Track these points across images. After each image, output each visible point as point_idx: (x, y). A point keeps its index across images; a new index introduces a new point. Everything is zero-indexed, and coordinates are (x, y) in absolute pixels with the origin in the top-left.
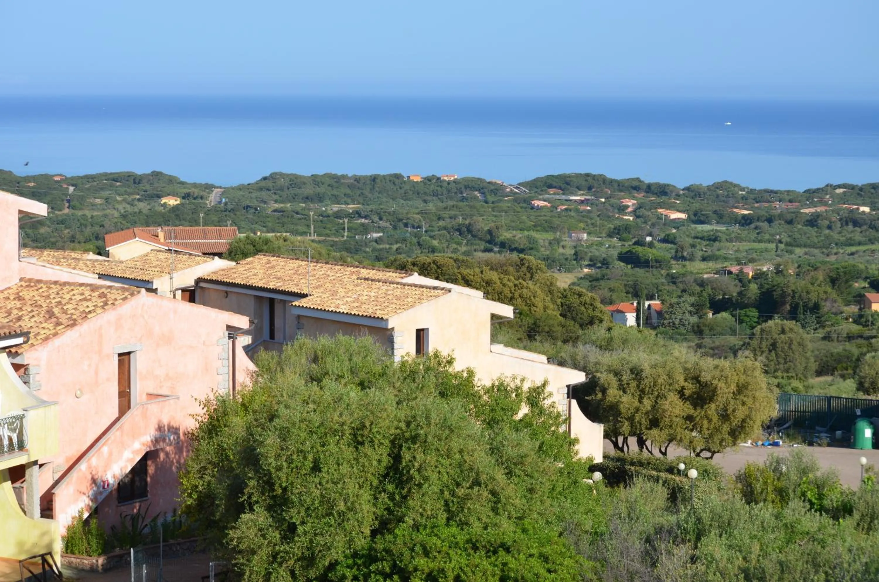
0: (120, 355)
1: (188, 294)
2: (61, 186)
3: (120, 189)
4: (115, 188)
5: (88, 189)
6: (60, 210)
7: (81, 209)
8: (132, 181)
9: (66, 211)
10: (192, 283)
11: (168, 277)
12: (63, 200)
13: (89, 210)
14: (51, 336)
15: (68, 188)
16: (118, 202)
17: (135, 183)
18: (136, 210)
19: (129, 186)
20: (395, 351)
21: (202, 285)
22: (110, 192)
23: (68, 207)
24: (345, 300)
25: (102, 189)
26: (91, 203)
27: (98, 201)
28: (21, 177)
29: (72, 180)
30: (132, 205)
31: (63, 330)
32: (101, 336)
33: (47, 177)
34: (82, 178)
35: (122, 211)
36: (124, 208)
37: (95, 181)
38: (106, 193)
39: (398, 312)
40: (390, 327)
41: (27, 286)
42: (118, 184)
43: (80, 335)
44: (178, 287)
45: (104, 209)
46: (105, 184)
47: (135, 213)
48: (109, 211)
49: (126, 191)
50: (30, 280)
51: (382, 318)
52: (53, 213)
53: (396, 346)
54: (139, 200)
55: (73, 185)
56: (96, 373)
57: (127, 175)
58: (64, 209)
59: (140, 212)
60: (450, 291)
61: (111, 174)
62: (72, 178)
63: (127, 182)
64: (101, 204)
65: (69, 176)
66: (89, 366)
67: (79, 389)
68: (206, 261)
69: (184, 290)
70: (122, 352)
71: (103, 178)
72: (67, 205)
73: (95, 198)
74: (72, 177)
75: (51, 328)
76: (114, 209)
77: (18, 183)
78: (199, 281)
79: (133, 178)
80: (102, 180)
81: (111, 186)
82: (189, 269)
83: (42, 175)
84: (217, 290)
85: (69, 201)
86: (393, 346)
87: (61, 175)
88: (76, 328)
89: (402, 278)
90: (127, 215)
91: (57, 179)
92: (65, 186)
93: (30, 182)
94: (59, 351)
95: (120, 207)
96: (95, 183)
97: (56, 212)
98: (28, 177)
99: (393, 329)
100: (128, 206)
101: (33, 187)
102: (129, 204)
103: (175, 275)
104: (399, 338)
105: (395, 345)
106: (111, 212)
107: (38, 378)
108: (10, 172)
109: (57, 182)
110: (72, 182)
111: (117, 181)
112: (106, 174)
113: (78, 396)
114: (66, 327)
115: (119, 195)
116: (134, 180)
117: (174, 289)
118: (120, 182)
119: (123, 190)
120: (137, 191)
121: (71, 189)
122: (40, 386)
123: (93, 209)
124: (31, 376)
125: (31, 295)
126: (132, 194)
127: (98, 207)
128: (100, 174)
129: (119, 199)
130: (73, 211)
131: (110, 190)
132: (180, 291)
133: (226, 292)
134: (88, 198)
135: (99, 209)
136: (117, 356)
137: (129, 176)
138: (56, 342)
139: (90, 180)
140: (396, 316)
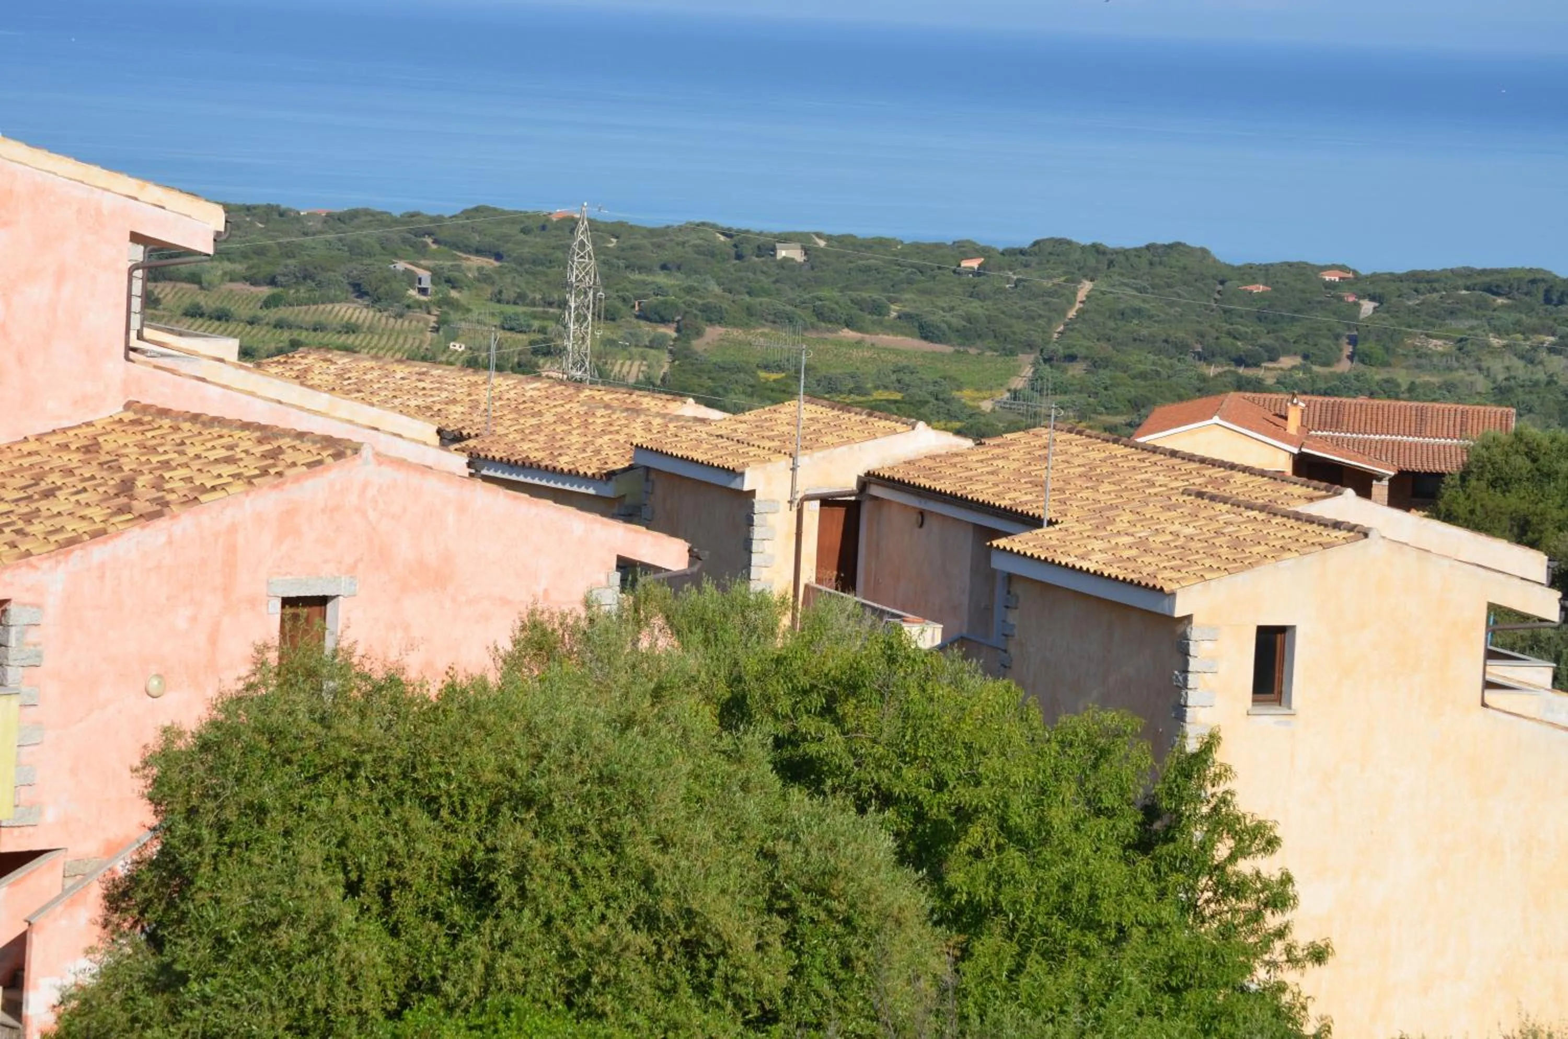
0: (287, 602)
1: (840, 513)
2: (1340, 299)
3: (1505, 315)
4: (1489, 313)
5: (1413, 311)
6: (1326, 364)
7: (1386, 364)
8: (1541, 296)
9: (1344, 366)
10: (852, 485)
11: (785, 462)
12: (1337, 337)
13: (1407, 368)
14: (86, 537)
15: (1357, 305)
16: (1493, 351)
17: (1548, 300)
18: (1541, 376)
19: (1531, 309)
20: (1191, 677)
21: (875, 491)
22: (1474, 323)
23: (1351, 358)
24: (1113, 542)
25: (1452, 313)
26: (1416, 349)
27: (1437, 345)
28: (1232, 268)
29: (1372, 283)
30: (1532, 362)
31: (120, 527)
32: (232, 549)
33: (1302, 271)
34: (1400, 278)
35: (1500, 377)
36: (1508, 368)
37: (1435, 290)
38: (1462, 325)
39: (1207, 576)
40: (1179, 613)
41: (133, 422)
42: (1500, 301)
43: (170, 542)
44: (811, 492)
45: (1450, 369)
46: (1462, 299)
47: (1536, 384)
48: (1461, 373)
49: (1518, 323)
50: (146, 409)
51: (1162, 589)
52: (1306, 370)
53: (1193, 665)
54: (1552, 350)
55: (1372, 298)
56: (213, 640)
57: (1531, 276)
58: (1339, 360)
59: (1551, 382)
60: (1366, 535)
61: (1484, 272)
62: (1375, 278)
63: (1527, 299)
64: (1443, 355)
65: (1364, 271)
66: (194, 619)
67: (158, 676)
68: (895, 432)
69: (827, 502)
70: (293, 594)
71: (1460, 282)
72: (1348, 350)
73: (1429, 336)
74: (1374, 275)
75: (97, 519)
76: (1480, 369)
77: (1222, 283)
78: (868, 480)
79: (1543, 287)
80: (1457, 288)
81: (1478, 307)
82: (844, 449)
83: (1290, 265)
84: (906, 506)
85: (1353, 341)
86: (1187, 663)
87: (1342, 268)
88: (161, 523)
89: (1311, 499)
90: (1510, 390)
91: (1331, 277)
92: (1351, 299)
93: (1254, 281)
94: (102, 577)
95: (1497, 366)
96: (1435, 296)
97: (1316, 368)
98: (1251, 266)
99: (1188, 619)
100: (1520, 364)
101: (1261, 295)
102: (1522, 357)
103: (803, 460)
104: (1206, 645)
105: (1191, 661)
106: (1468, 379)
107: (33, 636)
108: (1204, 251)
109: (1331, 285)
110: (1371, 289)
111: (1498, 294)
112: (1468, 273)
113: (154, 693)
114: (135, 518)
115: (1498, 332)
116: (1547, 292)
117: (799, 496)
118: (1507, 295)
119: (1509, 318)
120: (1550, 323)
121: (1368, 307)
122: (39, 655)
123: (1418, 367)
124: (13, 631)
125: (121, 443)
126: (1535, 331)
127: (1435, 360)
128: (1452, 271)
129: (1495, 342)
130: (1361, 367)
131: (1476, 318)
132: (817, 503)
133: (922, 513)
134: (1410, 335)
135: (1435, 367)
136: (278, 604)
137: (1533, 281)
138: (98, 552)
139: (1421, 286)
140: (1198, 587)
